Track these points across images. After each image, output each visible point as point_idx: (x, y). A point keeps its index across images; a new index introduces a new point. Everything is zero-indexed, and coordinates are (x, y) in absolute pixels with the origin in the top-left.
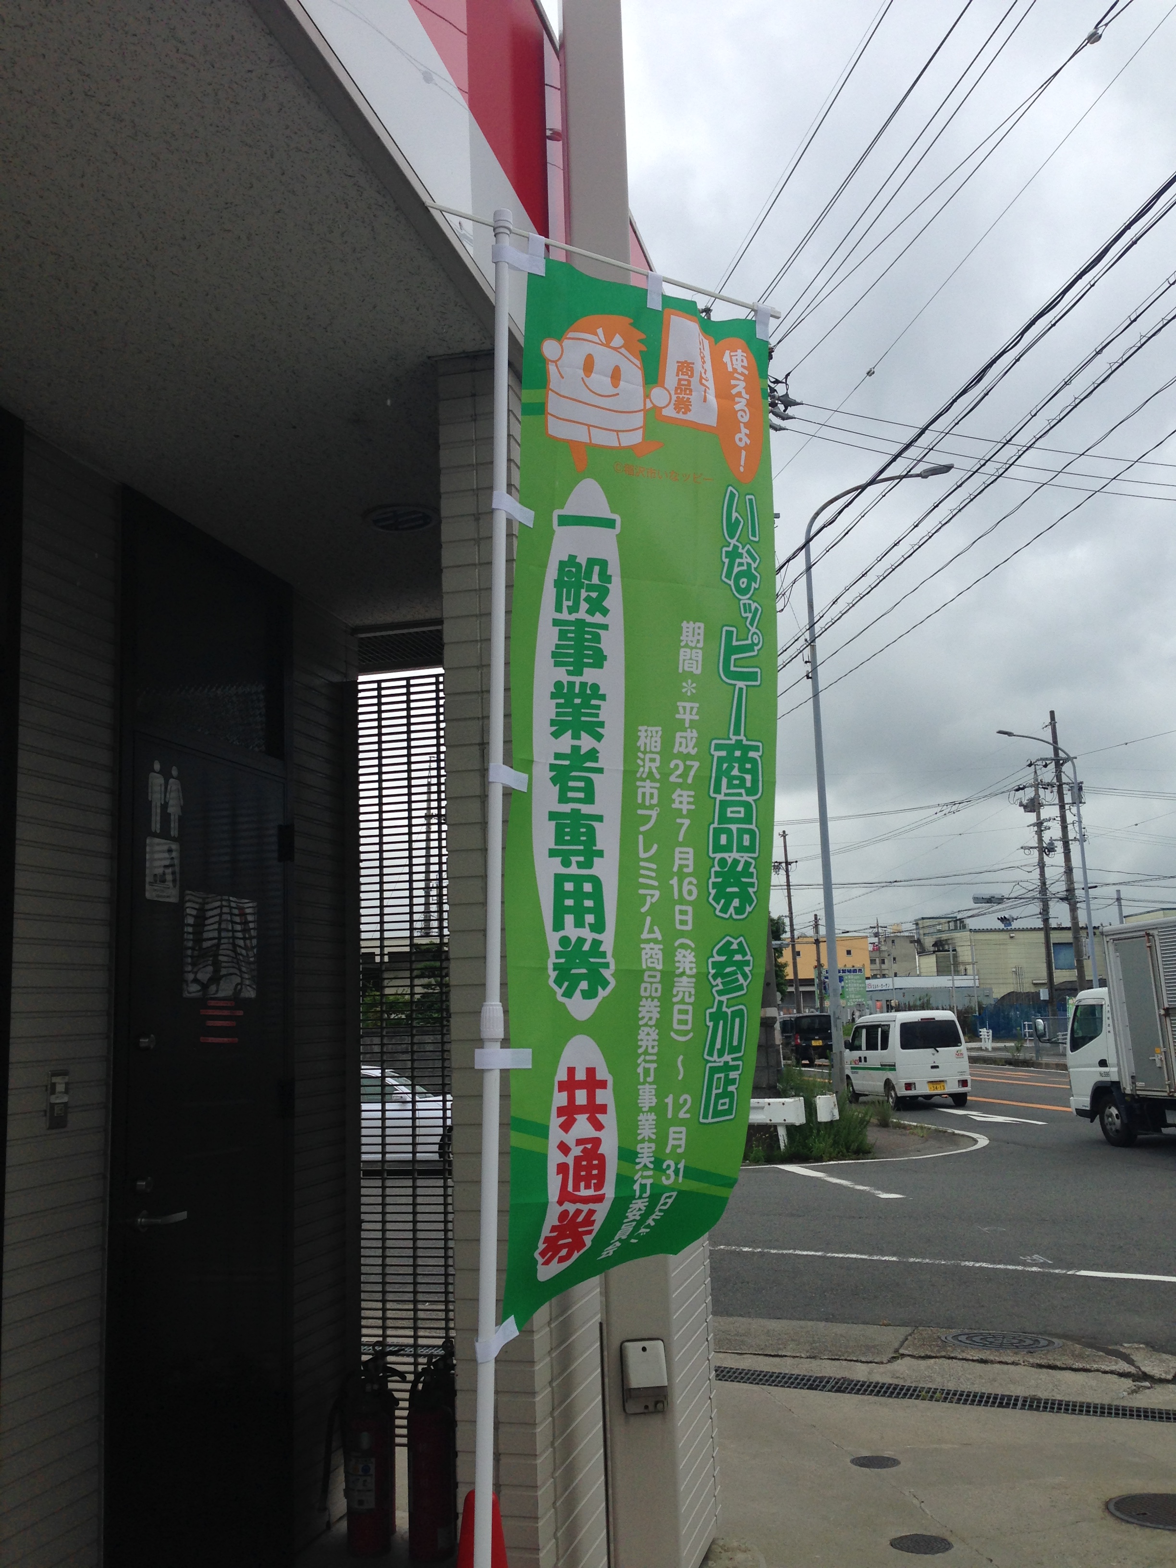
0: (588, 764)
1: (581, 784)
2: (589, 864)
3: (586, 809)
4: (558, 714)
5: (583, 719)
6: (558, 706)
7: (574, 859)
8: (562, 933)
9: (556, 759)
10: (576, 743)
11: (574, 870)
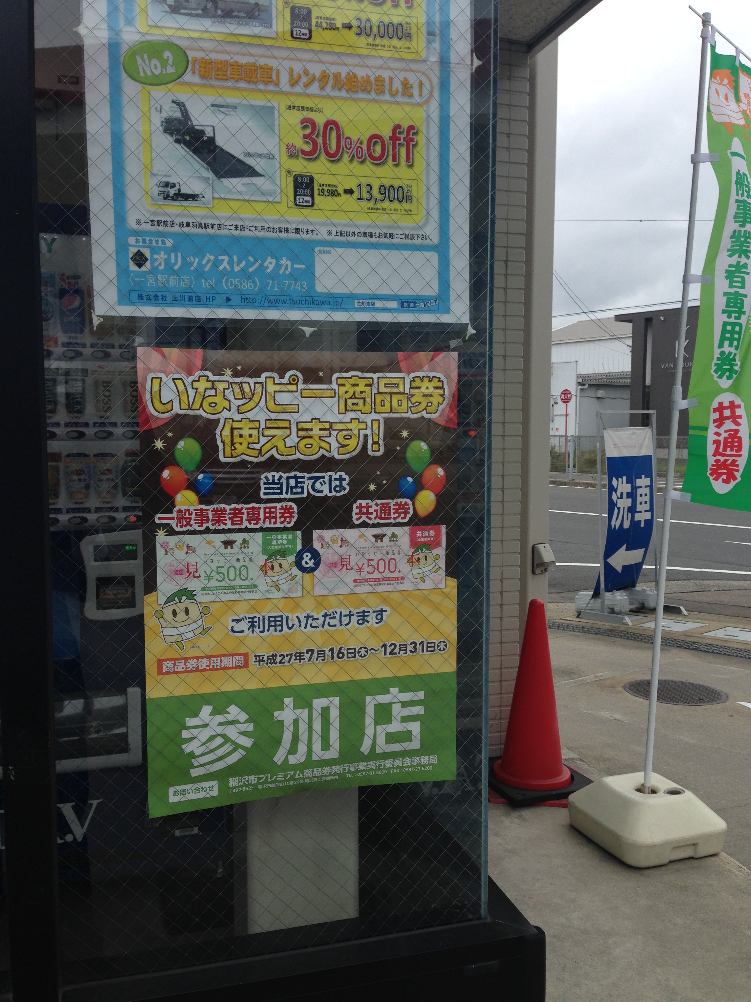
0: (743, 270)
1: (740, 279)
2: (738, 318)
3: (741, 291)
4: (732, 246)
5: (744, 248)
6: (732, 242)
7: (733, 315)
8: (722, 349)
9: (729, 267)
10: (739, 260)
11: (732, 320)
